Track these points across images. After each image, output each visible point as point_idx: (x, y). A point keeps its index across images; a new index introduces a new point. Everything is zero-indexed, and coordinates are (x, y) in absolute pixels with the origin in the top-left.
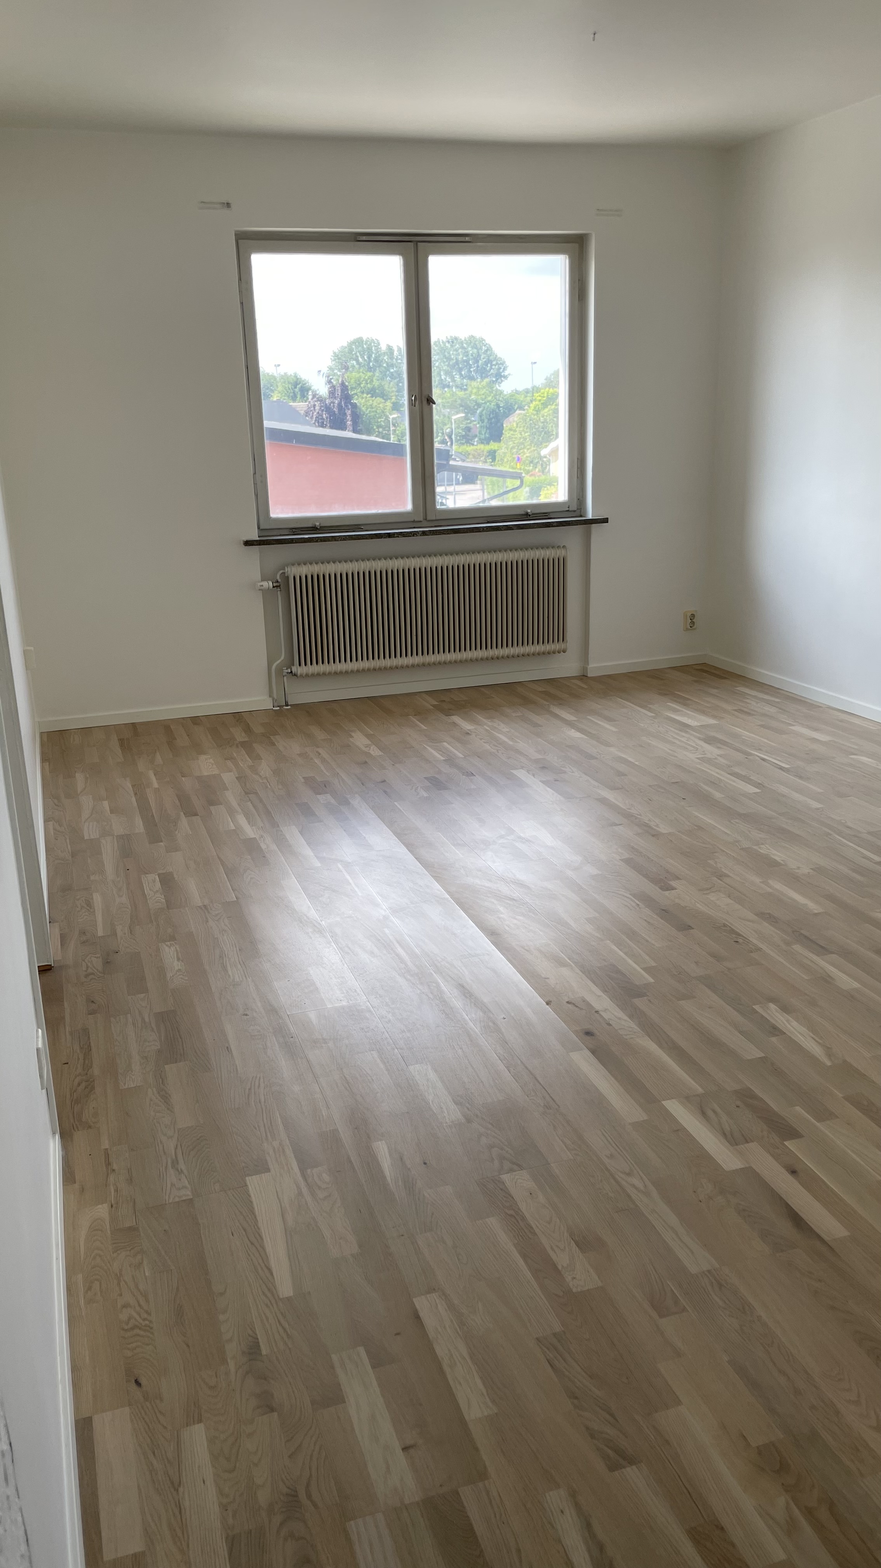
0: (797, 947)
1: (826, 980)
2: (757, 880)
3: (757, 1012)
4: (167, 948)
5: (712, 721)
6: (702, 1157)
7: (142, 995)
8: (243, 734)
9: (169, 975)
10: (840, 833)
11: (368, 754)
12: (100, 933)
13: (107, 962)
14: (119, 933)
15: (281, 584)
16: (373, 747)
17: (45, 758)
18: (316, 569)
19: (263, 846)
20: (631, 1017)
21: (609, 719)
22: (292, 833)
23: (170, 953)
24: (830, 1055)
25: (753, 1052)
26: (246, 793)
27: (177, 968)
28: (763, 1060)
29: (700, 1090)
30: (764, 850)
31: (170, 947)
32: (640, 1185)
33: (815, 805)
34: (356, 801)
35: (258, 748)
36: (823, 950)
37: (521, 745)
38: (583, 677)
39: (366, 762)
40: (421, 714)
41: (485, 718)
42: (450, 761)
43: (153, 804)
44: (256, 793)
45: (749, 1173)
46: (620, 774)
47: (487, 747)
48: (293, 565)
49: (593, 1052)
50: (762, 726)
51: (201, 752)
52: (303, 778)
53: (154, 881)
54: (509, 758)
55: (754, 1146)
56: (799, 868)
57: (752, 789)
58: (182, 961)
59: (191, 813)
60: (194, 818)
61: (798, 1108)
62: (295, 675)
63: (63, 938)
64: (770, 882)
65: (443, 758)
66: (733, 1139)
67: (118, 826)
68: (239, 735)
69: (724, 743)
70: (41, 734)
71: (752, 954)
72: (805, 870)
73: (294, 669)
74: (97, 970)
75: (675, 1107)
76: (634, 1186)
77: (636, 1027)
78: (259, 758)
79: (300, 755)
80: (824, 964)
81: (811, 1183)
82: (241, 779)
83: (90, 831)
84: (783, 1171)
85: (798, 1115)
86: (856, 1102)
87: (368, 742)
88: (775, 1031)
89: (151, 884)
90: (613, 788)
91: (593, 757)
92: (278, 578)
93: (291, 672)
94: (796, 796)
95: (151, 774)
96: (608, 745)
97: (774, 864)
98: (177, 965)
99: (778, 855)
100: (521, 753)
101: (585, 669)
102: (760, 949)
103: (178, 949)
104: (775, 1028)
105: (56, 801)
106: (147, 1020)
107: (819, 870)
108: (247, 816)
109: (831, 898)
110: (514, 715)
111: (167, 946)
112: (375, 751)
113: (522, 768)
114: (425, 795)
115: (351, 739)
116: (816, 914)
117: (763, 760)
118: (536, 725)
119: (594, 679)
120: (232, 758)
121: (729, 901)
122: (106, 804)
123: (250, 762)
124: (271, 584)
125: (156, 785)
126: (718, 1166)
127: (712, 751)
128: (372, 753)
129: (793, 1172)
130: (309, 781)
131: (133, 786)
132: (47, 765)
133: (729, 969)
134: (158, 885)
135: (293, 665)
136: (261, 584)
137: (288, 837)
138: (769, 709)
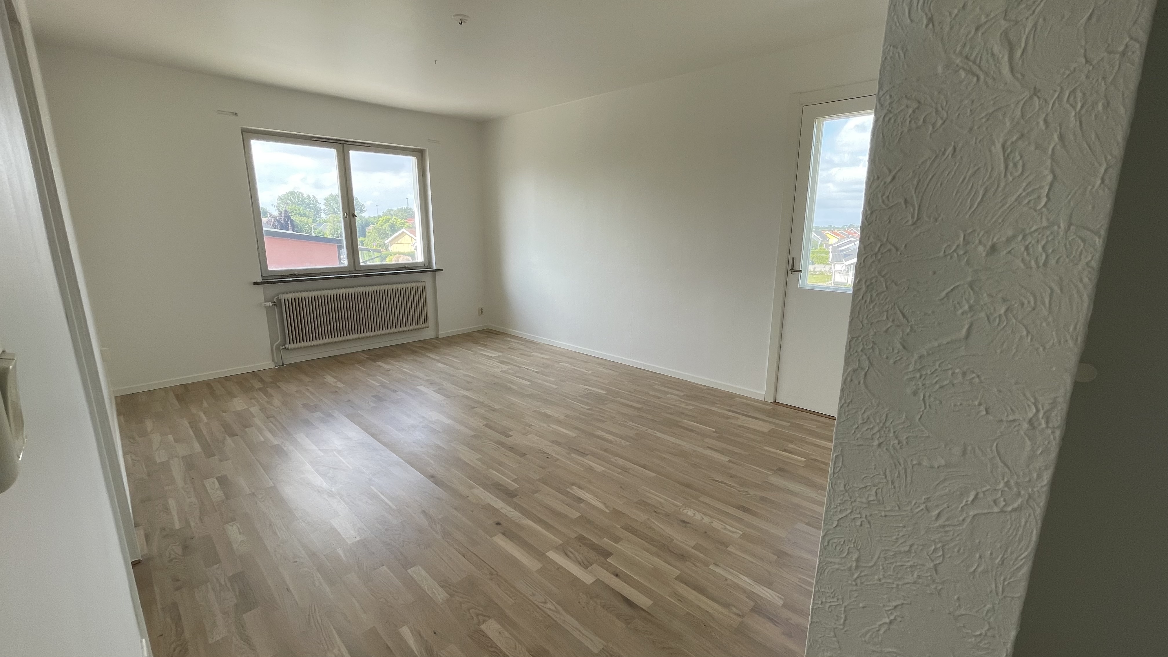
0: (573, 455)
1: (590, 469)
2: (545, 425)
3: (569, 492)
4: (230, 528)
5: (500, 354)
6: (575, 581)
7: (216, 566)
8: (259, 384)
9: (235, 546)
10: (569, 398)
11: (337, 387)
12: (177, 526)
13: (186, 547)
14: (192, 524)
15: (277, 304)
16: (339, 383)
17: (119, 414)
18: (297, 295)
19: (285, 449)
20: (515, 509)
21: (455, 357)
22: (301, 437)
23: (233, 531)
24: (607, 507)
25: (576, 515)
26: (268, 418)
27: (240, 540)
28: (581, 516)
29: (561, 542)
30: (543, 410)
31: (232, 526)
32: (553, 608)
33: (555, 387)
34: (336, 414)
35: (269, 390)
36: (584, 454)
37: (417, 373)
38: (437, 338)
39: (337, 391)
40: (360, 362)
41: (395, 362)
42: (383, 386)
43: (205, 432)
44: (274, 417)
45: (598, 581)
46: (468, 382)
47: (400, 376)
48: (283, 293)
49: (504, 534)
50: (521, 354)
51: (234, 396)
52: (302, 404)
53: (214, 483)
54: (413, 380)
55: (594, 566)
56: (559, 417)
57: (528, 383)
58: (243, 534)
59: (233, 434)
60: (235, 437)
61: (605, 539)
62: (288, 349)
63: (147, 537)
64: (550, 425)
65: (378, 385)
66: (585, 565)
67: (182, 450)
68: (258, 385)
69: (510, 363)
70: (116, 398)
71: (556, 462)
72: (562, 417)
73: (287, 346)
74: (178, 555)
75: (552, 555)
76: (550, 609)
77: (519, 514)
78: (271, 396)
79: (297, 391)
80: (587, 461)
81: (627, 579)
82: (263, 409)
83: (160, 457)
84: (612, 576)
85: (606, 542)
86: (626, 528)
87: (335, 380)
88: (580, 500)
89: (212, 485)
90: (468, 390)
91: (453, 376)
92: (275, 300)
93: (285, 348)
94: (546, 383)
95: (202, 414)
96: (458, 369)
97: (549, 416)
98: (240, 538)
99: (549, 412)
100: (418, 378)
101: (437, 334)
102: (558, 460)
103: (239, 526)
104: (580, 499)
105: (131, 440)
106: (223, 583)
107: (567, 416)
108: (271, 431)
109: (576, 428)
110: (409, 359)
111: (230, 525)
112: (340, 385)
113: (421, 385)
114: (374, 405)
115: (325, 380)
116: (574, 438)
117: (527, 369)
118: (421, 363)
119: (443, 339)
120: (254, 398)
121: (537, 438)
122: (171, 437)
123: (267, 399)
124: (271, 304)
125: (205, 420)
126: (584, 584)
127: (505, 367)
128: (338, 386)
129: (617, 575)
130: (305, 405)
131: (189, 423)
132: (122, 418)
133: (549, 472)
134: (217, 484)
135: (286, 344)
136: (265, 304)
137: (299, 440)
138: (521, 347)
